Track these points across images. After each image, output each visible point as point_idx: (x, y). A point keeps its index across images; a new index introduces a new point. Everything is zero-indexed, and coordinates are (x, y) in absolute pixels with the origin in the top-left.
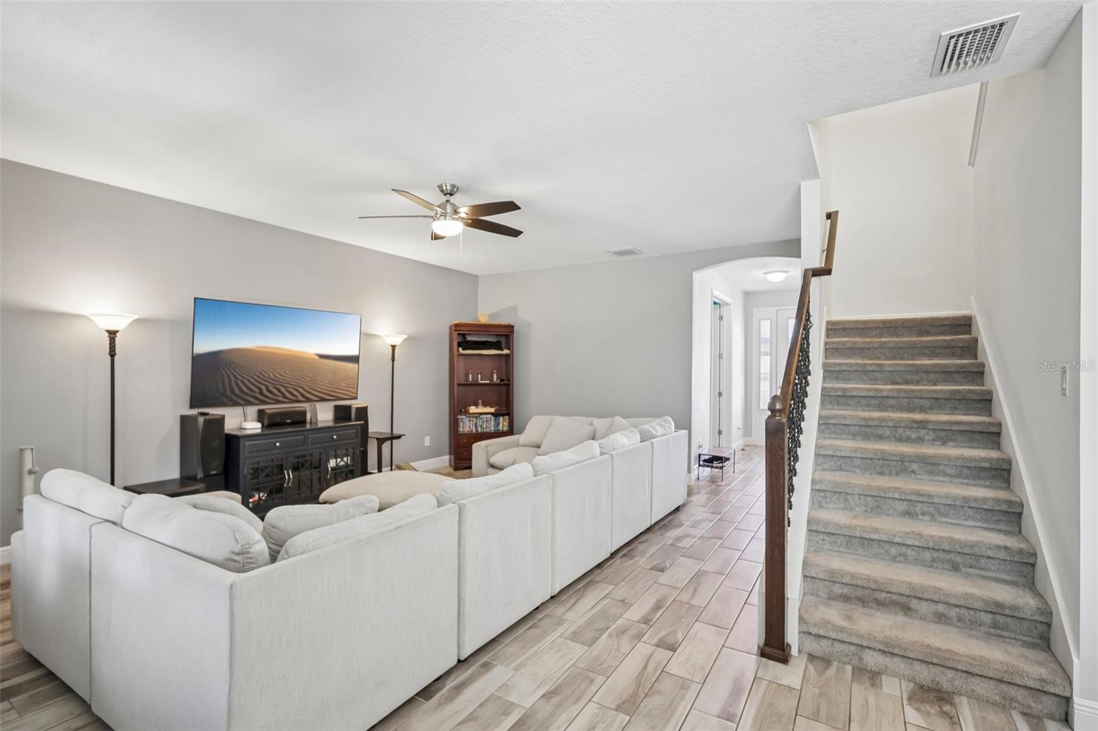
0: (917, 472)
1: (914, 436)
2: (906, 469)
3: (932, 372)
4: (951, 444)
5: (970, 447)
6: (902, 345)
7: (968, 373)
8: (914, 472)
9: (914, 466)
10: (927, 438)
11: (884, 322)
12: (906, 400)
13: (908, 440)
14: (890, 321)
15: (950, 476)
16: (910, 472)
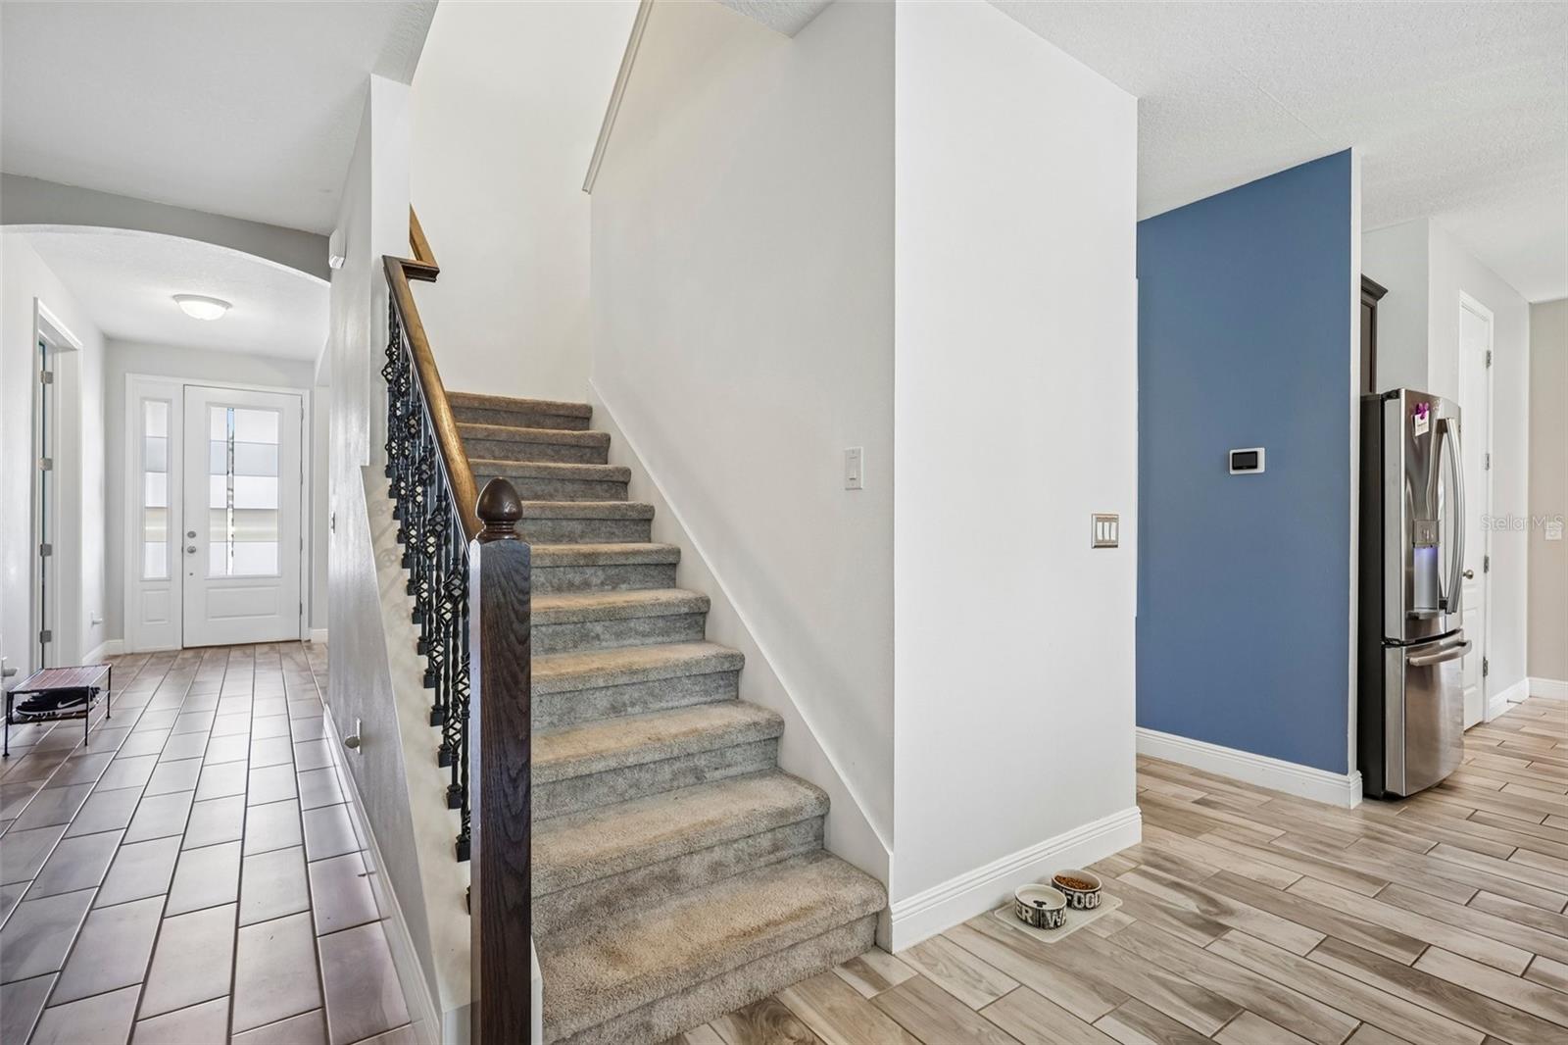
0: (602, 637)
1: (578, 579)
2: (587, 635)
3: (569, 480)
4: (624, 586)
5: (645, 588)
6: (518, 439)
7: (610, 484)
8: (597, 637)
9: (598, 628)
10: (595, 581)
11: (482, 399)
12: (550, 523)
13: (572, 588)
14: (490, 400)
15: (644, 635)
16: (593, 638)
